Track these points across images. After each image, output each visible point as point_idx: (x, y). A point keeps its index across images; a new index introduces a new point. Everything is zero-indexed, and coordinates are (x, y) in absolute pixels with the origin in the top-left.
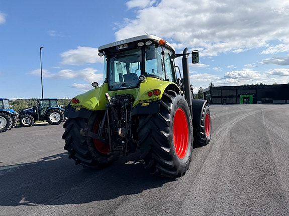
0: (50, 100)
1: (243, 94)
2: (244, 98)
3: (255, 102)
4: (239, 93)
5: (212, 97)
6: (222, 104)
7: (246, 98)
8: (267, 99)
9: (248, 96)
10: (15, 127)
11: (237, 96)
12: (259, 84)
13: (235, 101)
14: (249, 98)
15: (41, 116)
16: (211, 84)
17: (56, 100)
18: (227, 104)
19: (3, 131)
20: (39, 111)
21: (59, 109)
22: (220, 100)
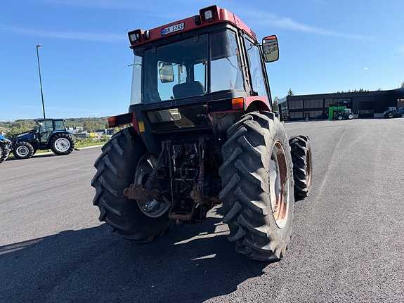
0: (53, 121)
1: (333, 106)
2: (334, 111)
4: (327, 104)
5: (290, 111)
6: (303, 119)
8: (367, 112)
9: (340, 108)
10: (7, 160)
11: (325, 109)
12: (358, 90)
15: (42, 144)
16: (290, 92)
17: (62, 120)
18: (311, 119)
20: (39, 136)
21: (67, 133)
22: (300, 115)
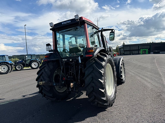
0: (31, 55)
1: (142, 49)
3: (149, 53)
4: (140, 48)
5: (124, 51)
6: (130, 54)
7: (144, 51)
8: (156, 51)
9: (145, 50)
10: (13, 71)
11: (139, 50)
12: (151, 42)
13: (137, 53)
14: (145, 51)
15: (27, 64)
16: (124, 43)
17: (35, 55)
18: (133, 54)
19: (6, 74)
20: (25, 61)
21: (37, 60)
22: (129, 52)
